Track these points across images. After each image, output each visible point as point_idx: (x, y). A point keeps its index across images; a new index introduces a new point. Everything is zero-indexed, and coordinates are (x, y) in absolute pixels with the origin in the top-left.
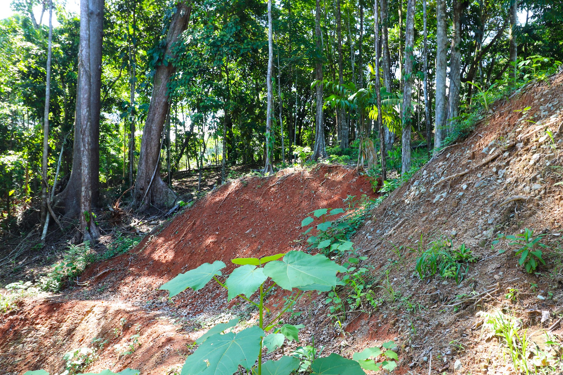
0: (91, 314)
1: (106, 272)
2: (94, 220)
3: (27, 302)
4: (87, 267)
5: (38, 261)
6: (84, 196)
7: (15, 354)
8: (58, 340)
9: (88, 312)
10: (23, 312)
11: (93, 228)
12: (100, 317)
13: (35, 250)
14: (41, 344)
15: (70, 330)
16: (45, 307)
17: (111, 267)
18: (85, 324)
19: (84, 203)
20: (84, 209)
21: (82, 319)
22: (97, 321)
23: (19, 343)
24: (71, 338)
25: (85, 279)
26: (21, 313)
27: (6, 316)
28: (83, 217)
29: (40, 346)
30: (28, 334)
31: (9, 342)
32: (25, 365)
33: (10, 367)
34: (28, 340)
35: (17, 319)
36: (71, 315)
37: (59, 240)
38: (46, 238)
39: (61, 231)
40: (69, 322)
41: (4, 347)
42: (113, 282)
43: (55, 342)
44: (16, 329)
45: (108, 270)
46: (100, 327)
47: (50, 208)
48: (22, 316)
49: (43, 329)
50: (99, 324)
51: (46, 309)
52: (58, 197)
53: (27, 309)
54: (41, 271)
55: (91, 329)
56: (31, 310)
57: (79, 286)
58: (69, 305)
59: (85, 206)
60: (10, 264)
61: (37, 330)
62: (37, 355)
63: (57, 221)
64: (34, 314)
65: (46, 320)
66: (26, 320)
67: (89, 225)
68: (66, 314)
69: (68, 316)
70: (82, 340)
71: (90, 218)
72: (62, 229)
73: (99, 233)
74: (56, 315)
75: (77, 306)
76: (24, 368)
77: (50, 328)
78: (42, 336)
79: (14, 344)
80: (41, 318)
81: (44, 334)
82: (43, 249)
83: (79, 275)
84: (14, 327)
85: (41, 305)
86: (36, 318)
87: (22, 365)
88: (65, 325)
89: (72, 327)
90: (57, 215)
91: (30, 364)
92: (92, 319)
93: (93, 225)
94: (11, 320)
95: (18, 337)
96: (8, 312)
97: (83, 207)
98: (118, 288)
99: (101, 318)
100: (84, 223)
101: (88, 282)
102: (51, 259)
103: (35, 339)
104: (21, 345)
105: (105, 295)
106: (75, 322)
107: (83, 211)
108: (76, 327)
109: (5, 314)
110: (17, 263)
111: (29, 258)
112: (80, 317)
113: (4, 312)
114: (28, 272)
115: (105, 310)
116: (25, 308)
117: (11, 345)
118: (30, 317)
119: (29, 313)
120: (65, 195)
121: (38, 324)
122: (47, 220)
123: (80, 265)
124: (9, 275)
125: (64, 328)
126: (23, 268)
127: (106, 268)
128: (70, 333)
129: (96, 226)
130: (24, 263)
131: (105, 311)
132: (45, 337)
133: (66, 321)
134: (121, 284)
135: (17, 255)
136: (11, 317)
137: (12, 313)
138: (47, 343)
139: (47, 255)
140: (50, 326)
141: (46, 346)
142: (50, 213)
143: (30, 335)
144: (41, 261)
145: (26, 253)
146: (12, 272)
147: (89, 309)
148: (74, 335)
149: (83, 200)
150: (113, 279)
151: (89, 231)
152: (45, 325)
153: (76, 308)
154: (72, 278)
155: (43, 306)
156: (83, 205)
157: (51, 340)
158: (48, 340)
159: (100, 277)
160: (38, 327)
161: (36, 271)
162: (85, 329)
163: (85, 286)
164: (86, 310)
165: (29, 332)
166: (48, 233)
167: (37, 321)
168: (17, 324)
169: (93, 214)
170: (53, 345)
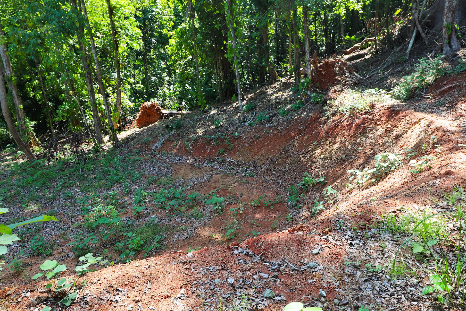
0: (417, 125)
1: (451, 87)
2: (456, 32)
3: (377, 106)
4: (436, 80)
5: (399, 72)
6: (447, 7)
7: (359, 144)
8: (388, 142)
9: (416, 123)
10: (372, 114)
11: (454, 41)
12: (422, 129)
13: (399, 62)
14: (377, 141)
15: (398, 135)
16: (387, 112)
17: (458, 82)
18: (410, 133)
19: (447, 14)
20: (446, 21)
21: (409, 128)
22: (420, 133)
23: (364, 136)
24: (397, 142)
25: (431, 91)
26: (371, 114)
27: (362, 115)
28: (444, 30)
29: (376, 142)
30: (371, 131)
31: (358, 134)
32: (363, 154)
33: (355, 152)
34: (370, 135)
35: (367, 118)
36: (403, 122)
37: (422, 54)
38: (410, 51)
39: (425, 44)
40: (400, 128)
41: (355, 137)
42: (454, 97)
43: (386, 143)
44: (365, 125)
45: (454, 85)
46: (419, 139)
47: (417, 22)
48: (371, 117)
49: (381, 130)
50: (419, 136)
51: (387, 114)
52: (429, 10)
53: (376, 111)
54: (398, 81)
55: (412, 139)
56: (377, 112)
57: (424, 98)
58: (404, 114)
59: (447, 17)
60: (379, 74)
61: (377, 130)
62: (372, 149)
63: (423, 35)
64: (379, 117)
65: (385, 123)
66: (373, 120)
67: (450, 37)
68: (399, 121)
69: (400, 123)
70: (403, 146)
71: (452, 30)
72: (426, 42)
73: (460, 46)
74: (392, 120)
75: (410, 115)
76: (362, 155)
77: (386, 130)
78: (379, 135)
79: (361, 136)
80: (382, 121)
81: (380, 133)
82: (406, 61)
83: (427, 88)
84: (365, 123)
85: (385, 110)
86: (379, 120)
87: (362, 153)
88: (396, 130)
89: (400, 133)
90: (424, 29)
91: (366, 154)
92: (417, 129)
93: (454, 37)
94: (363, 118)
95: (364, 132)
96: (364, 111)
97: (445, 19)
98: (456, 104)
99: (423, 131)
100: (445, 35)
101: (432, 95)
102: (410, 71)
103: (374, 136)
104: (365, 138)
105: (441, 109)
106: (404, 129)
107: (445, 23)
108: (403, 134)
109: (361, 113)
110: (384, 73)
111: (393, 69)
112: (408, 126)
113: (361, 111)
114: (389, 81)
115: (429, 124)
116: (375, 110)
117: (359, 137)
118: (375, 118)
119: (376, 115)
120: (436, 8)
121: (379, 125)
122: (414, 34)
123: (430, 79)
124: (375, 82)
125: (395, 132)
126: (387, 77)
127: (453, 83)
128: (398, 138)
129: (458, 38)
130: (388, 73)
131: (428, 126)
132: (381, 136)
133: (397, 127)
134: (460, 100)
135: (385, 66)
136: (364, 116)
137: (366, 113)
138: (381, 141)
139: (408, 67)
140: (385, 128)
141: (379, 144)
142: (417, 28)
143: (371, 133)
144: (402, 72)
145: (392, 64)
146: (378, 80)
147: (417, 120)
148: (399, 140)
149: (446, 11)
150: (456, 95)
151: (449, 43)
152: (383, 127)
153: (408, 118)
154: (420, 90)
155: (386, 111)
156: (445, 17)
157: (384, 140)
158: (382, 139)
159: (445, 92)
160: (379, 127)
161: (395, 81)
162: (408, 137)
163: (429, 98)
164: (415, 120)
165: (371, 130)
166: (413, 46)
167: (379, 123)
168: (367, 121)
169: (456, 26)
170: (384, 144)
